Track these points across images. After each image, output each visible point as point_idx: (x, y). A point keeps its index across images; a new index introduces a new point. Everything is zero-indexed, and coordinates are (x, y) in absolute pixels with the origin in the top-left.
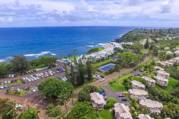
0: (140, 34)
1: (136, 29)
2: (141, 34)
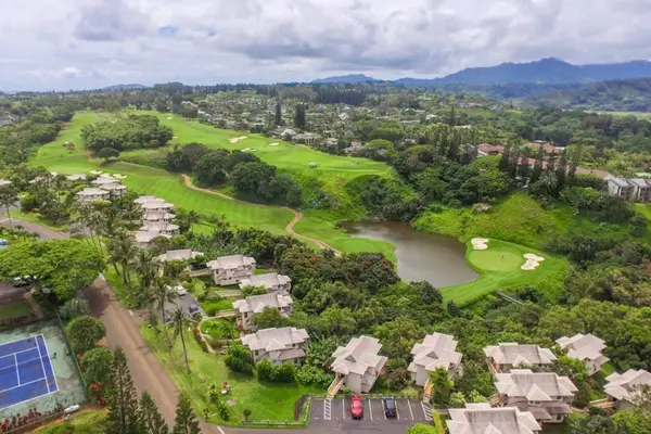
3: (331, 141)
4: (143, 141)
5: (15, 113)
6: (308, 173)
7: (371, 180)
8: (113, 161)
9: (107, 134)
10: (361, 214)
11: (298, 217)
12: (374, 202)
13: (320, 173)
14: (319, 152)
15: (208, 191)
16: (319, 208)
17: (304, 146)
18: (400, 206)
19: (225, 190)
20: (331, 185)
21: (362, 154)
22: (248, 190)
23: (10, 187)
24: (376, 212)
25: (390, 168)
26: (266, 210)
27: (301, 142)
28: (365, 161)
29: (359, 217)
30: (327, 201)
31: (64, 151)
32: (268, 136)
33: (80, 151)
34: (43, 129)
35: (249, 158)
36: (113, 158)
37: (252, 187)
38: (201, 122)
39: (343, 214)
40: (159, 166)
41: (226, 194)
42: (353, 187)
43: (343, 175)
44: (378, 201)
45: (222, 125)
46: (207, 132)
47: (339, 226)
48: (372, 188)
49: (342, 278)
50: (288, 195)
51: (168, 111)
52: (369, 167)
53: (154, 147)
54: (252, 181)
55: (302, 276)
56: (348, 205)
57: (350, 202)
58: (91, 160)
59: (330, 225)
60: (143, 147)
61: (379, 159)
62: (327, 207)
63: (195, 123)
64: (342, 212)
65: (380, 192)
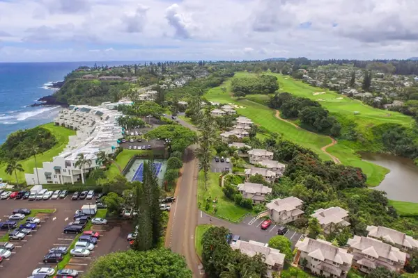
0: (108, 79)
1: (83, 68)
2: (111, 79)
3: (378, 99)
4: (260, 90)
5: (209, 71)
6: (350, 117)
7: (393, 126)
8: (242, 99)
9: (244, 84)
10: (379, 148)
11: (333, 143)
12: (391, 142)
13: (358, 119)
14: (367, 106)
15: (286, 121)
16: (349, 140)
17: (359, 101)
18: (409, 147)
19: (295, 122)
20: (362, 127)
21: (397, 109)
22: (308, 123)
23: (186, 105)
24: (391, 148)
25: (414, 120)
26: (315, 136)
27: (359, 98)
28: (397, 114)
29: (376, 150)
30: (355, 136)
31: (221, 92)
32: (339, 93)
33: (229, 92)
34: (215, 80)
35: (315, 104)
36: (242, 97)
37: (311, 121)
38: (303, 82)
39: (365, 146)
40: (265, 104)
41: (296, 124)
42: (376, 130)
43: (373, 122)
44: (394, 141)
45: (314, 85)
46: (303, 88)
47: (358, 152)
48: (392, 132)
49: (323, 176)
50: (332, 129)
51: (288, 74)
52: (398, 118)
53: (266, 93)
54: (311, 118)
55: (299, 169)
56: (370, 141)
57: (372, 139)
58: (232, 97)
59: (353, 151)
60: (260, 93)
61: (408, 113)
62: (354, 139)
63: (300, 82)
64: (364, 144)
65: (398, 135)
